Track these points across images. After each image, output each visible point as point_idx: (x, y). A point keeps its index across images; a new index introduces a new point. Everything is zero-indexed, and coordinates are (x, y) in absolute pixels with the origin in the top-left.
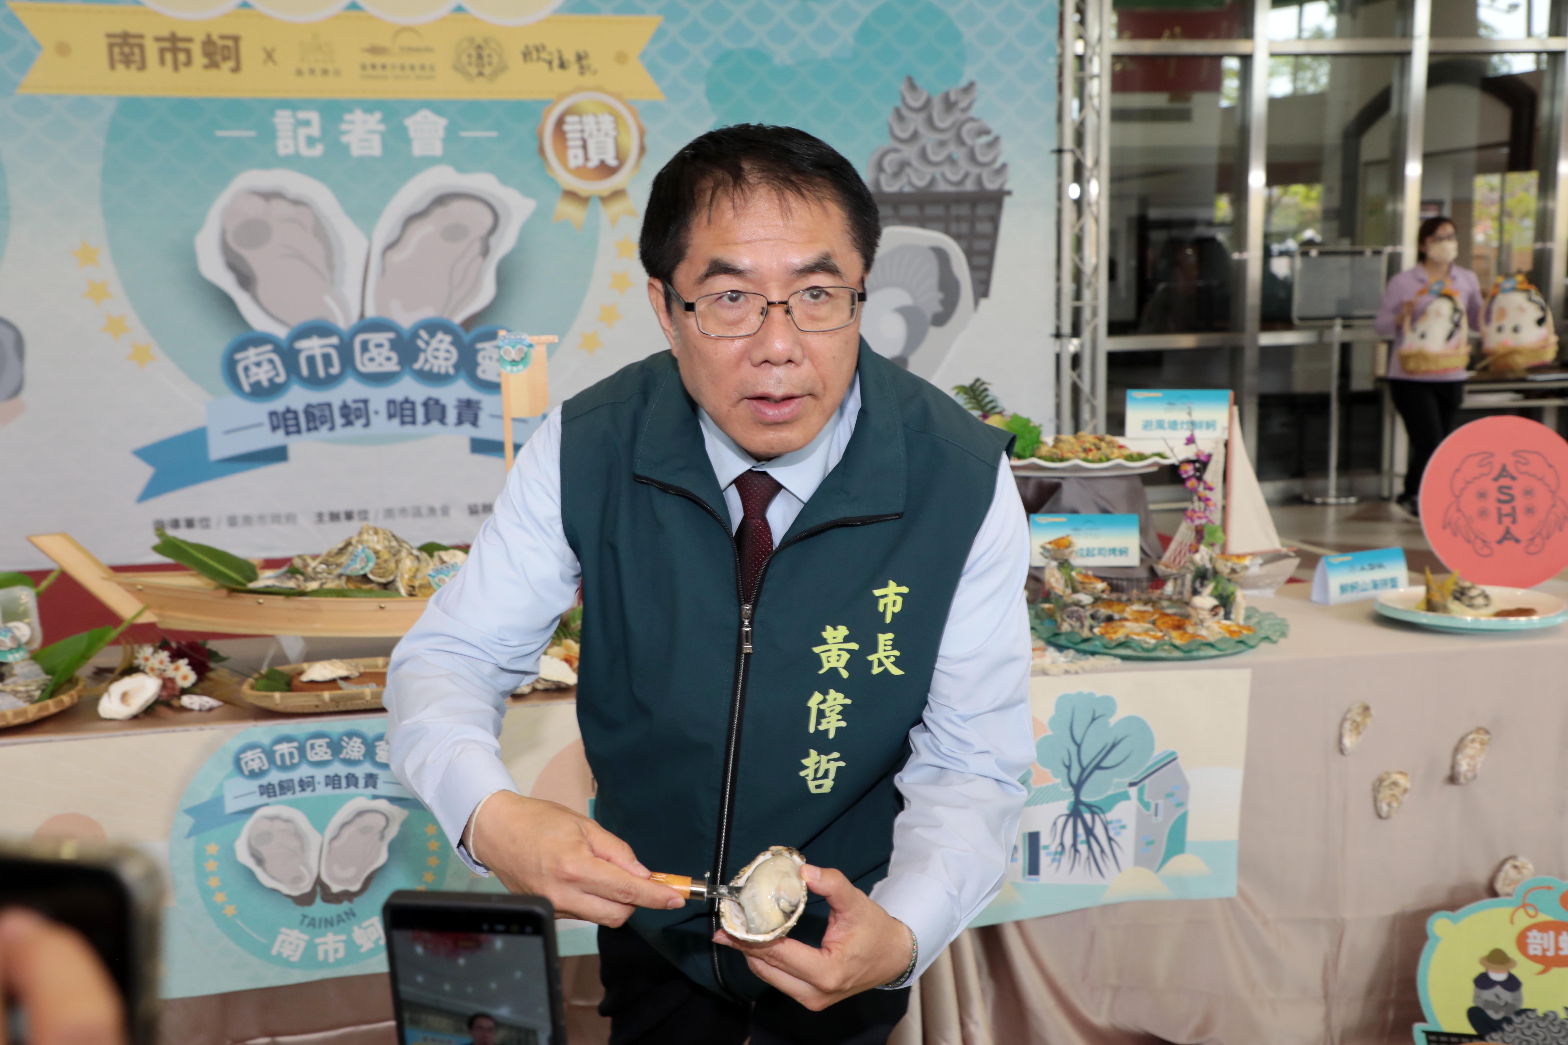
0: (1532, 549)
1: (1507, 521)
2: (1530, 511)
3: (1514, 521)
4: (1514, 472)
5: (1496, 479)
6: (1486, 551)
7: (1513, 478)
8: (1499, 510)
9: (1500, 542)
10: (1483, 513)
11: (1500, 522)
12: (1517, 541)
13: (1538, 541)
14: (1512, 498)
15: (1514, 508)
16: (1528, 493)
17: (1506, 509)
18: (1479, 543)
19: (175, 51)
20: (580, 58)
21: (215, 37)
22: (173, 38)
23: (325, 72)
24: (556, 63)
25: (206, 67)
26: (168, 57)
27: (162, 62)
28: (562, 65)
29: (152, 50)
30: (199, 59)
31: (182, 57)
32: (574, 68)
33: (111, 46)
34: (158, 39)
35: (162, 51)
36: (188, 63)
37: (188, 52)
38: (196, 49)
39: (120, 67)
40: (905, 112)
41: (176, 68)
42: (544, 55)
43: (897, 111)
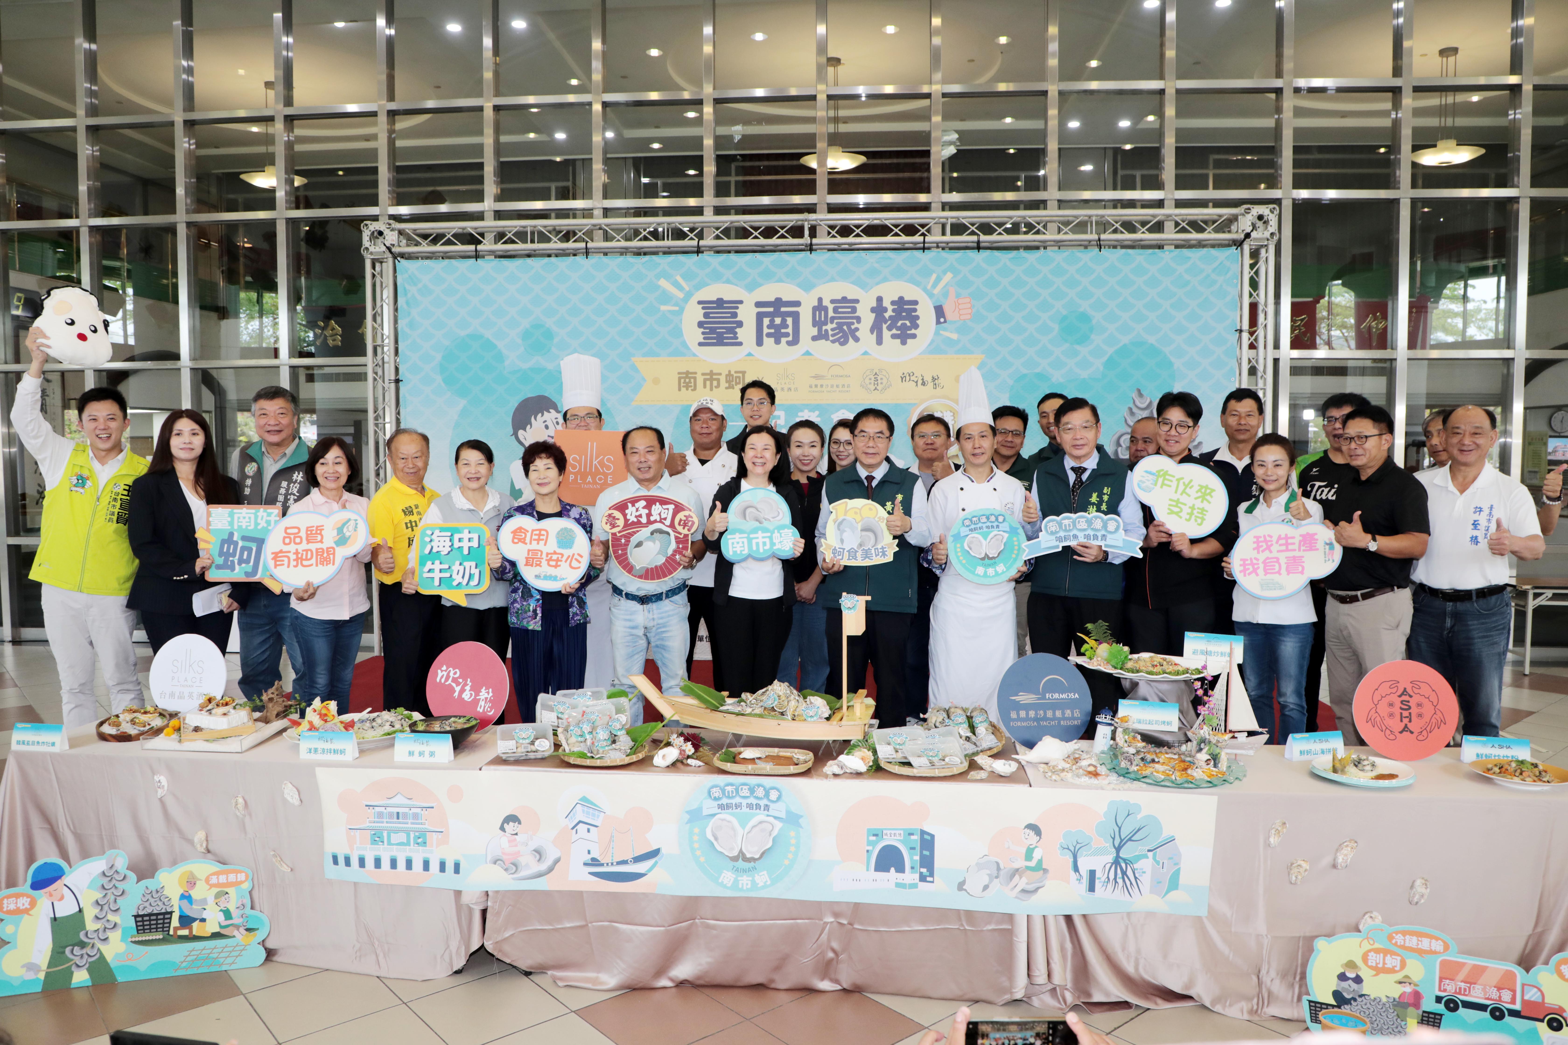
0: (1420, 738)
1: (1406, 721)
2: (1420, 715)
3: (1410, 721)
4: (1412, 694)
5: (1400, 696)
6: (1392, 737)
7: (1411, 696)
8: (1401, 714)
9: (1401, 732)
10: (1391, 715)
11: (1401, 721)
12: (1412, 733)
13: (1424, 733)
14: (1410, 708)
15: (1410, 714)
16: (1419, 705)
17: (1405, 713)
18: (1388, 732)
19: (711, 380)
20: (934, 379)
21: (732, 373)
22: (711, 373)
23: (790, 389)
24: (920, 382)
25: (727, 388)
26: (708, 383)
27: (705, 387)
28: (923, 384)
29: (700, 380)
30: (724, 384)
31: (715, 383)
32: (931, 385)
33: (680, 379)
34: (703, 374)
35: (705, 380)
36: (718, 386)
37: (718, 380)
38: (723, 379)
39: (683, 389)
40: (1135, 410)
41: (711, 389)
42: (912, 378)
43: (1130, 409)
